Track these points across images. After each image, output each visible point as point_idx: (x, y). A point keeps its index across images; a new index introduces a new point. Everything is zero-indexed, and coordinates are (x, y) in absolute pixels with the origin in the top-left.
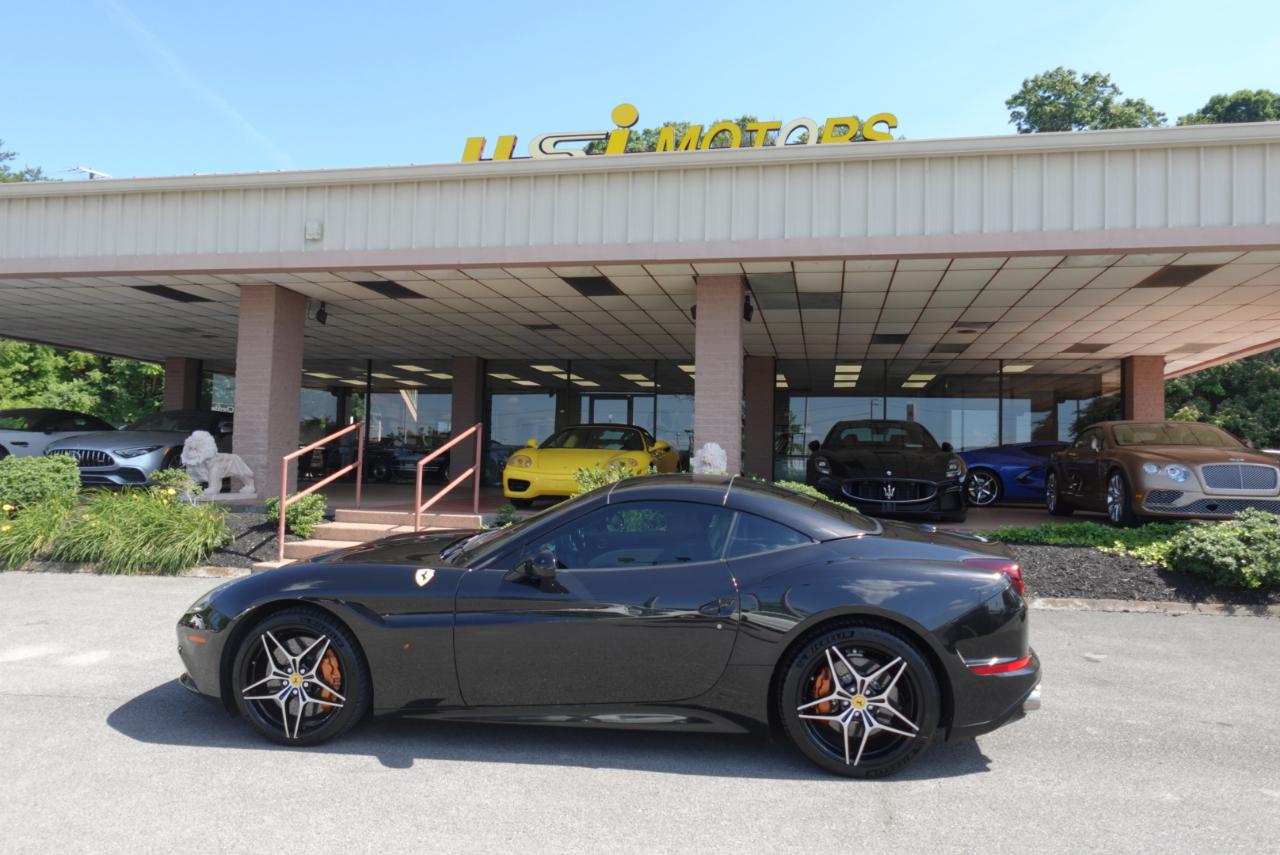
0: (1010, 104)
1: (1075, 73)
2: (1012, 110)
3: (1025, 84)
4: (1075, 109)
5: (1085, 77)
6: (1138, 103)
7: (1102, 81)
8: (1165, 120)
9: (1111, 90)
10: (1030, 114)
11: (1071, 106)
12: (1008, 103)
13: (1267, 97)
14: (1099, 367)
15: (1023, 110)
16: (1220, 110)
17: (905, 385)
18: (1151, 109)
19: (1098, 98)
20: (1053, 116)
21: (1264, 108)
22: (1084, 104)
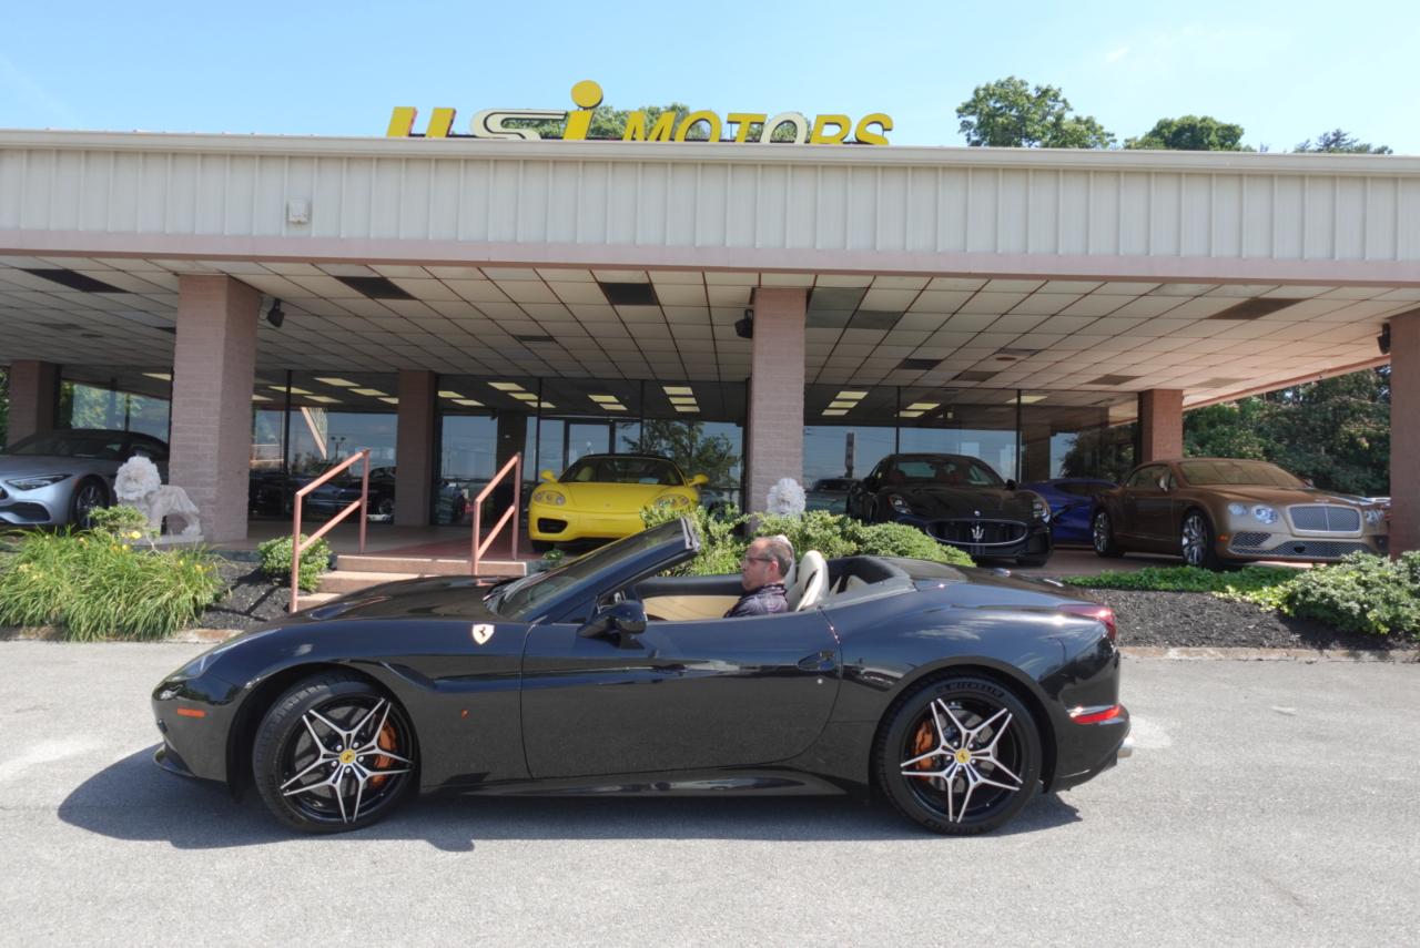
0: (960, 112)
1: (1027, 84)
2: (963, 119)
3: (976, 92)
4: (1028, 123)
5: (1038, 89)
6: (1087, 122)
7: (1054, 95)
8: (1114, 141)
9: (1062, 105)
10: (981, 125)
11: (1022, 119)
12: (959, 111)
13: (1211, 124)
14: (1111, 400)
15: (974, 119)
16: (1167, 134)
17: (903, 414)
18: (1101, 128)
19: (1049, 113)
20: (1005, 128)
21: (1208, 136)
22: (1037, 117)
